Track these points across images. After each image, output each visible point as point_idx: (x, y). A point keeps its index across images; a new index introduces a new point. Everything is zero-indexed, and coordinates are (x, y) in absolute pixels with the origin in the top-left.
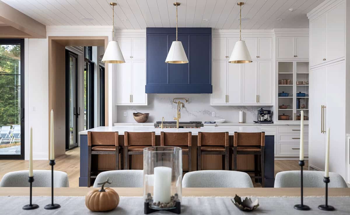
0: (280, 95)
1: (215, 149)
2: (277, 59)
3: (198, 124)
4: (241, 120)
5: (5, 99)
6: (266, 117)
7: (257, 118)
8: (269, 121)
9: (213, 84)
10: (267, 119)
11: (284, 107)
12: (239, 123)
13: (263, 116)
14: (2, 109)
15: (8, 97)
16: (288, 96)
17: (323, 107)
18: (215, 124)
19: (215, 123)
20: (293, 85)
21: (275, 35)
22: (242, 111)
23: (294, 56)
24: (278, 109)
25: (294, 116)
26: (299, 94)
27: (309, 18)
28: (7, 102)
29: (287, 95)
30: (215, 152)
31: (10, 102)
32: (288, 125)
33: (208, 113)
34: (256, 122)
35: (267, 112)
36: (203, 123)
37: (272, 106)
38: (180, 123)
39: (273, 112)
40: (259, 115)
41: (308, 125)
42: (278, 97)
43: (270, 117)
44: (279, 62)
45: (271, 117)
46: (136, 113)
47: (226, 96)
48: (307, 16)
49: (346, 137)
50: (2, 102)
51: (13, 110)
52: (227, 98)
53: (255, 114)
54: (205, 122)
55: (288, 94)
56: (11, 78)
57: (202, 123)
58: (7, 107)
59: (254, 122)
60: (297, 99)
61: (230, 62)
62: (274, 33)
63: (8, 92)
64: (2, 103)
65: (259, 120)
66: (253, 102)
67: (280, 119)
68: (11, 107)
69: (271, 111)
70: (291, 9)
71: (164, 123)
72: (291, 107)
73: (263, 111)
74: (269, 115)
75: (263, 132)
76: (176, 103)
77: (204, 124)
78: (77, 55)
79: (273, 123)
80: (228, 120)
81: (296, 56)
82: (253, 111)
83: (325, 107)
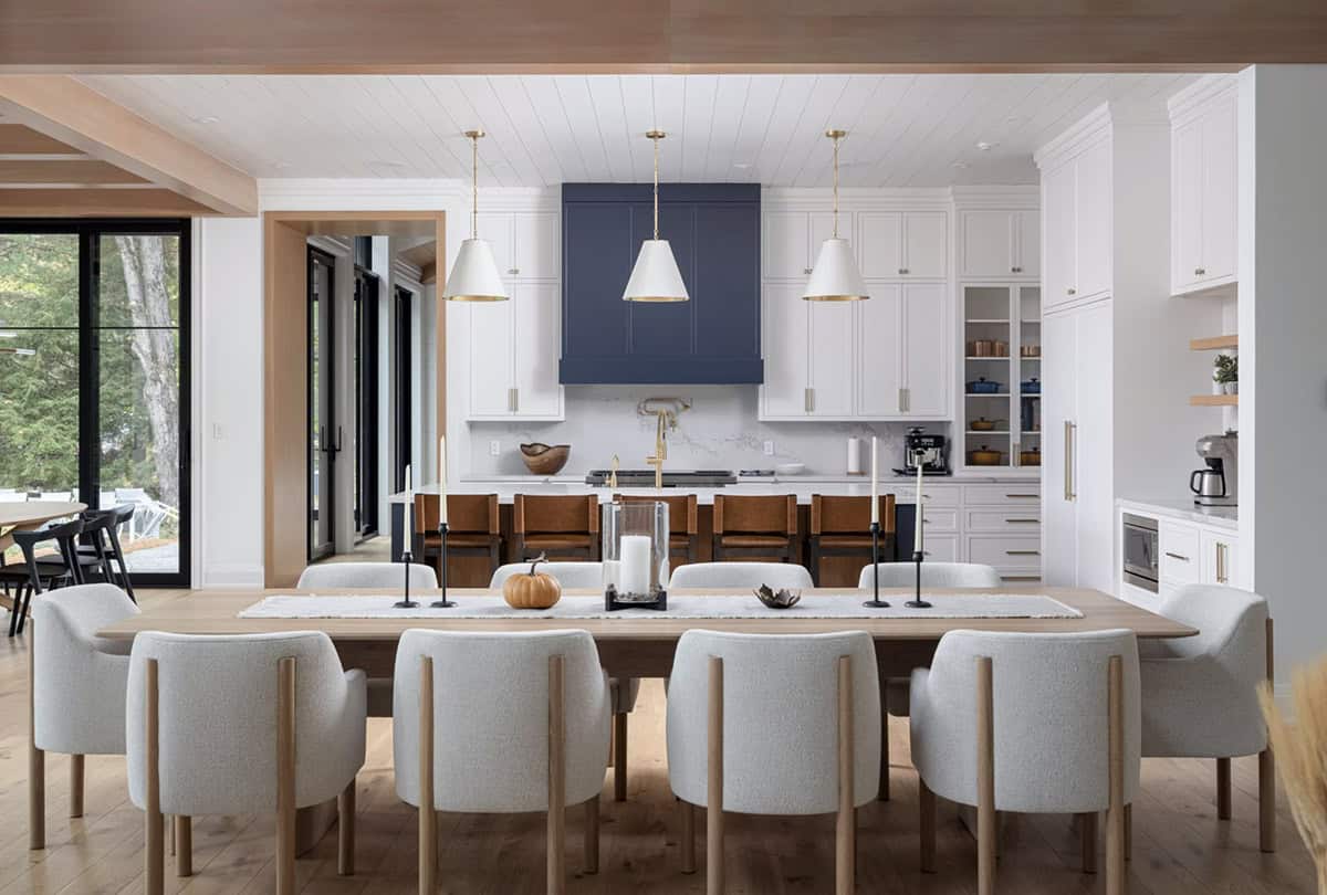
0: (970, 388)
1: (760, 543)
2: (964, 280)
3: (722, 478)
4: (853, 467)
5: (27, 394)
6: (930, 455)
7: (903, 459)
8: (941, 469)
9: (766, 354)
10: (934, 461)
11: (983, 425)
12: (849, 474)
13: (920, 453)
14: (21, 432)
15: (37, 386)
16: (996, 392)
17: (1069, 427)
18: (772, 479)
19: (772, 473)
20: (1010, 358)
21: (953, 205)
22: (855, 437)
23: (1014, 270)
24: (966, 430)
25: (1014, 454)
26: (1025, 387)
27: (1039, 167)
28: (33, 406)
29: (993, 389)
30: (759, 550)
31: (44, 406)
32: (994, 481)
33: (753, 444)
34: (900, 472)
35: (932, 440)
36: (736, 473)
37: (949, 422)
38: (663, 475)
39: (949, 441)
40: (909, 450)
41: (1039, 479)
42: (964, 395)
43: (942, 455)
44: (966, 289)
45: (945, 456)
46: (529, 444)
47: (807, 390)
48: (1035, 159)
49: (1116, 508)
50: (17, 405)
51: (58, 437)
52: (809, 395)
53: (897, 447)
54: (743, 473)
55: (997, 385)
56: (48, 319)
57: (733, 476)
58: (38, 425)
59: (895, 473)
60: (1023, 399)
61: (807, 299)
62: (951, 199)
63: (37, 368)
64: (17, 409)
65: (909, 464)
66: (890, 412)
67: (971, 460)
68: (52, 423)
69: (945, 435)
70: (982, 145)
71: (619, 474)
72: (1005, 425)
73: (919, 438)
74: (939, 450)
75: (889, 495)
76: (654, 413)
77: (739, 479)
78: (333, 257)
79: (950, 473)
80: (812, 466)
81: (1019, 270)
82: (892, 437)
83: (1075, 426)
